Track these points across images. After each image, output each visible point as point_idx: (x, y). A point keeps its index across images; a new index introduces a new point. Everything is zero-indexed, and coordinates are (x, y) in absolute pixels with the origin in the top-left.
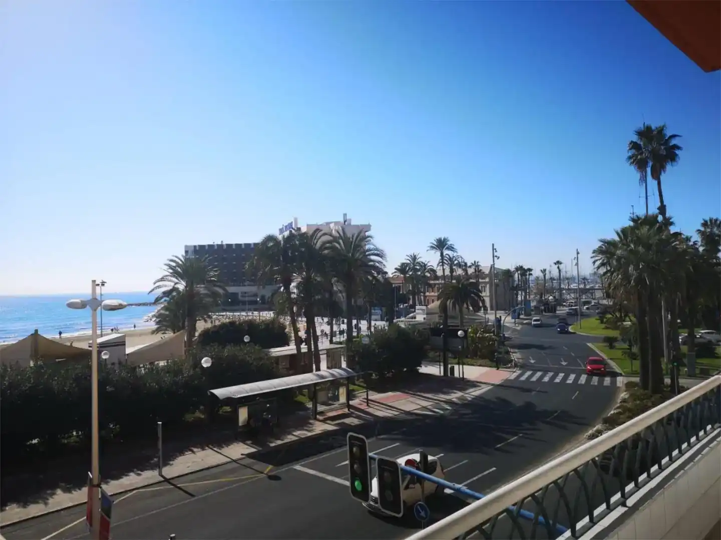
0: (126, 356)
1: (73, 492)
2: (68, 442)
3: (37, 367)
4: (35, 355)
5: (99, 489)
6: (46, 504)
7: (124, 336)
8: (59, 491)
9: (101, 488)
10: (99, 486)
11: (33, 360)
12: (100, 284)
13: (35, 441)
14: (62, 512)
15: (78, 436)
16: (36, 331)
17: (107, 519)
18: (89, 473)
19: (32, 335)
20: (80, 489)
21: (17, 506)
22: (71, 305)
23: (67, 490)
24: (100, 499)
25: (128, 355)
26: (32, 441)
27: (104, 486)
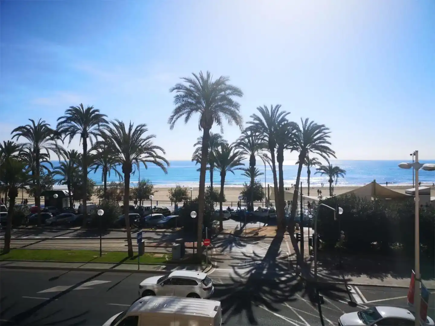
0: (431, 202)
1: (398, 279)
2: (394, 248)
3: (377, 202)
4: (374, 194)
5: (420, 283)
6: (382, 280)
7: (430, 189)
8: (389, 275)
9: (421, 282)
10: (420, 280)
11: (373, 197)
12: (413, 154)
13: (375, 243)
14: (392, 288)
15: (400, 246)
16: (375, 180)
17: (426, 303)
18: (413, 270)
19: (372, 182)
20: (402, 279)
21: (367, 276)
22: (402, 166)
23: (395, 277)
24: (420, 289)
25: (432, 201)
26: (373, 242)
27: (424, 282)
